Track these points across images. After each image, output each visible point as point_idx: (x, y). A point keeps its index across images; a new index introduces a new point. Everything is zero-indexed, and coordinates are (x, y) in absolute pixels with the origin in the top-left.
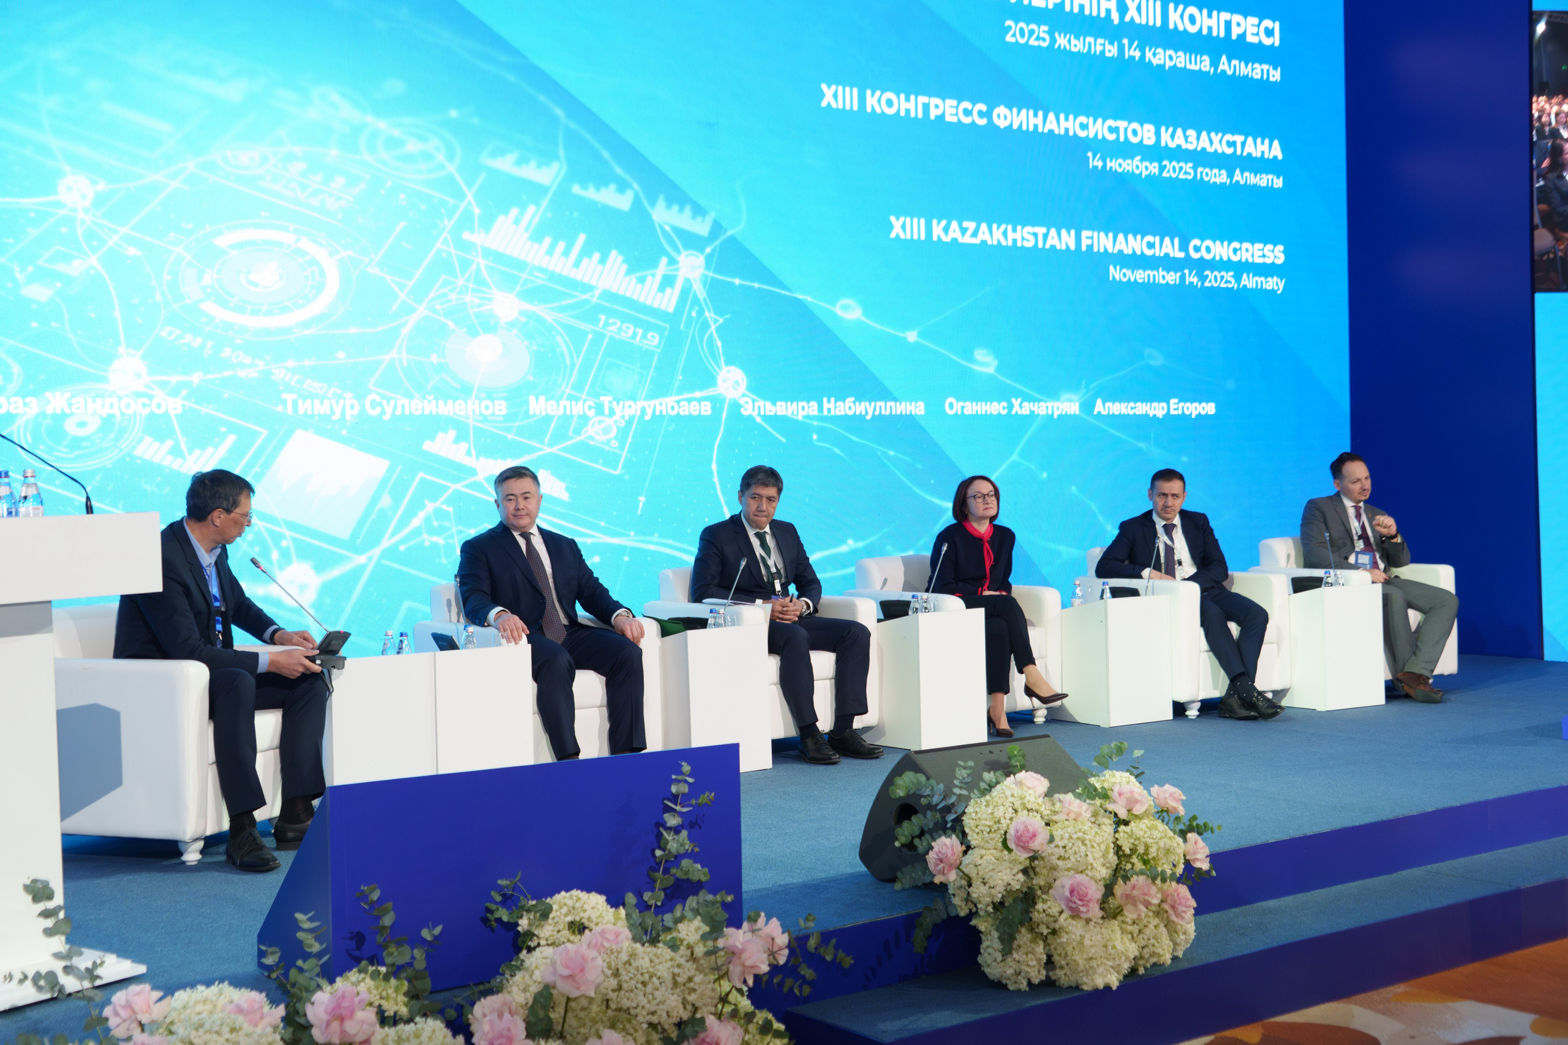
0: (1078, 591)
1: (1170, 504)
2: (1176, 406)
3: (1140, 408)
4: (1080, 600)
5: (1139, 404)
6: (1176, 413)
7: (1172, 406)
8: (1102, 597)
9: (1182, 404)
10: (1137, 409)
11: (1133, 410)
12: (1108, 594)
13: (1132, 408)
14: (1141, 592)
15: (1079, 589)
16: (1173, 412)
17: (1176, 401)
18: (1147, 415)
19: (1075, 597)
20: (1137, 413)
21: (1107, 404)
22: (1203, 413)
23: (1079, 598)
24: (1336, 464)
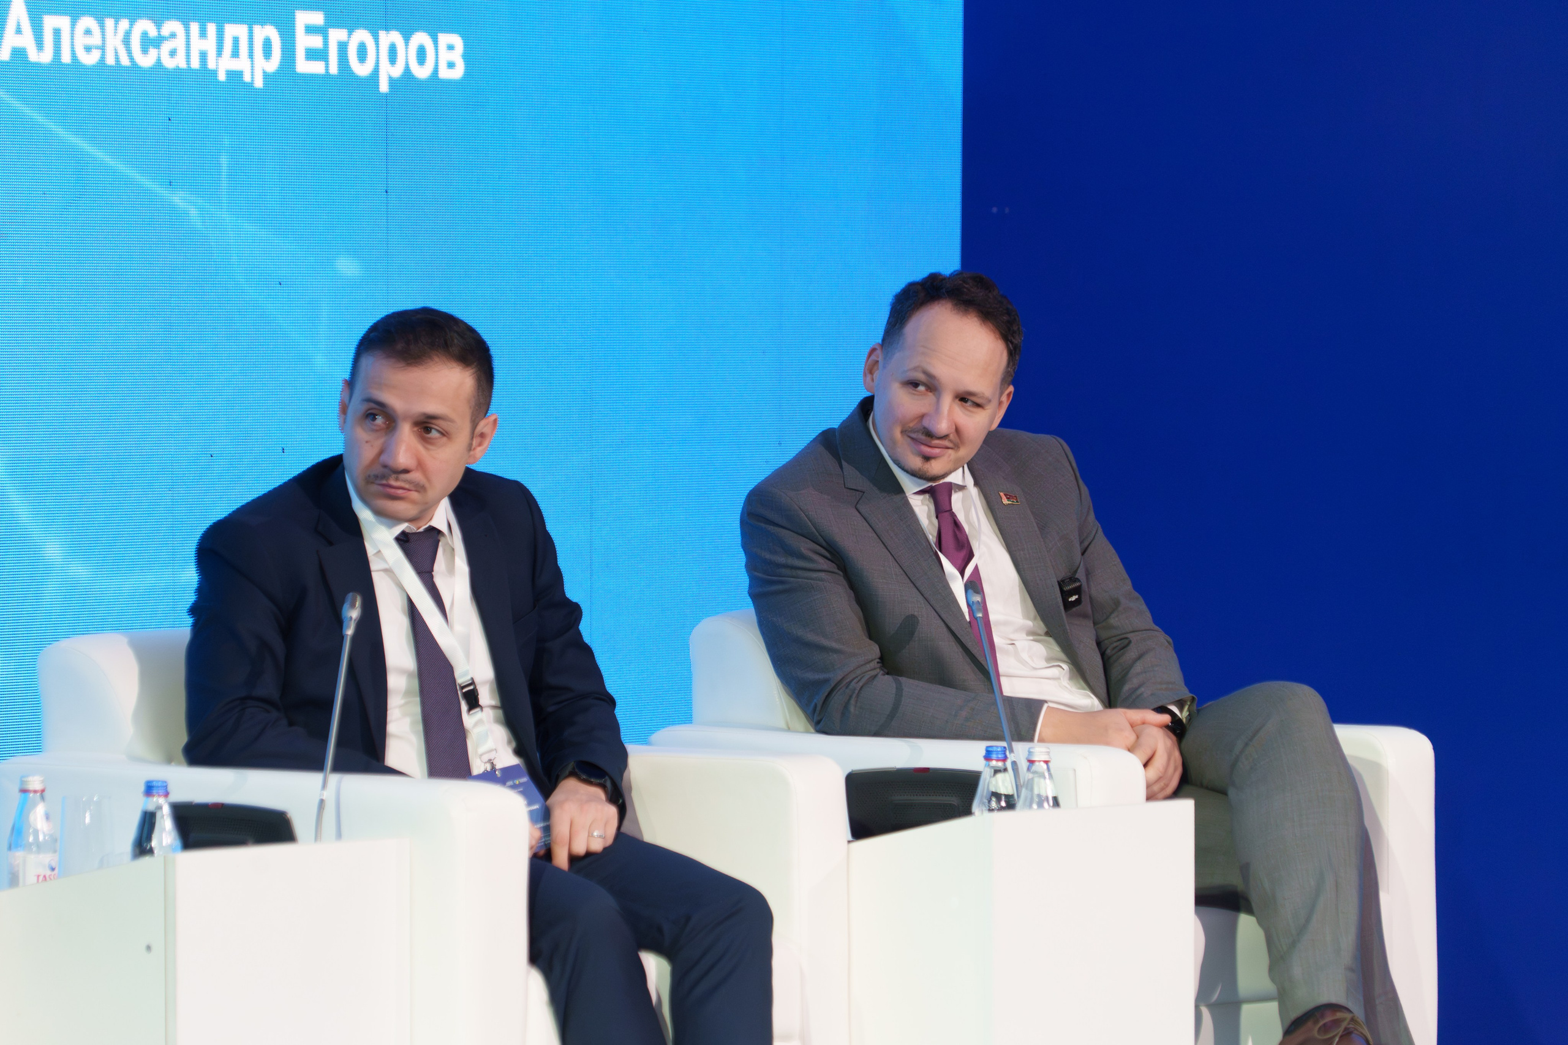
0: (38, 816)
1: (403, 458)
2: (316, 42)
3: (179, 43)
4: (47, 858)
5: (172, 26)
6: (316, 68)
7: (304, 41)
8: (142, 847)
9: (337, 35)
10: (166, 47)
11: (153, 53)
12: (166, 832)
13: (148, 43)
14: (301, 824)
15: (40, 810)
16: (304, 66)
17: (317, 18)
18: (206, 74)
19: (28, 847)
20: (169, 63)
21: (50, 22)
22: (422, 73)
23: (40, 847)
24: (901, 305)
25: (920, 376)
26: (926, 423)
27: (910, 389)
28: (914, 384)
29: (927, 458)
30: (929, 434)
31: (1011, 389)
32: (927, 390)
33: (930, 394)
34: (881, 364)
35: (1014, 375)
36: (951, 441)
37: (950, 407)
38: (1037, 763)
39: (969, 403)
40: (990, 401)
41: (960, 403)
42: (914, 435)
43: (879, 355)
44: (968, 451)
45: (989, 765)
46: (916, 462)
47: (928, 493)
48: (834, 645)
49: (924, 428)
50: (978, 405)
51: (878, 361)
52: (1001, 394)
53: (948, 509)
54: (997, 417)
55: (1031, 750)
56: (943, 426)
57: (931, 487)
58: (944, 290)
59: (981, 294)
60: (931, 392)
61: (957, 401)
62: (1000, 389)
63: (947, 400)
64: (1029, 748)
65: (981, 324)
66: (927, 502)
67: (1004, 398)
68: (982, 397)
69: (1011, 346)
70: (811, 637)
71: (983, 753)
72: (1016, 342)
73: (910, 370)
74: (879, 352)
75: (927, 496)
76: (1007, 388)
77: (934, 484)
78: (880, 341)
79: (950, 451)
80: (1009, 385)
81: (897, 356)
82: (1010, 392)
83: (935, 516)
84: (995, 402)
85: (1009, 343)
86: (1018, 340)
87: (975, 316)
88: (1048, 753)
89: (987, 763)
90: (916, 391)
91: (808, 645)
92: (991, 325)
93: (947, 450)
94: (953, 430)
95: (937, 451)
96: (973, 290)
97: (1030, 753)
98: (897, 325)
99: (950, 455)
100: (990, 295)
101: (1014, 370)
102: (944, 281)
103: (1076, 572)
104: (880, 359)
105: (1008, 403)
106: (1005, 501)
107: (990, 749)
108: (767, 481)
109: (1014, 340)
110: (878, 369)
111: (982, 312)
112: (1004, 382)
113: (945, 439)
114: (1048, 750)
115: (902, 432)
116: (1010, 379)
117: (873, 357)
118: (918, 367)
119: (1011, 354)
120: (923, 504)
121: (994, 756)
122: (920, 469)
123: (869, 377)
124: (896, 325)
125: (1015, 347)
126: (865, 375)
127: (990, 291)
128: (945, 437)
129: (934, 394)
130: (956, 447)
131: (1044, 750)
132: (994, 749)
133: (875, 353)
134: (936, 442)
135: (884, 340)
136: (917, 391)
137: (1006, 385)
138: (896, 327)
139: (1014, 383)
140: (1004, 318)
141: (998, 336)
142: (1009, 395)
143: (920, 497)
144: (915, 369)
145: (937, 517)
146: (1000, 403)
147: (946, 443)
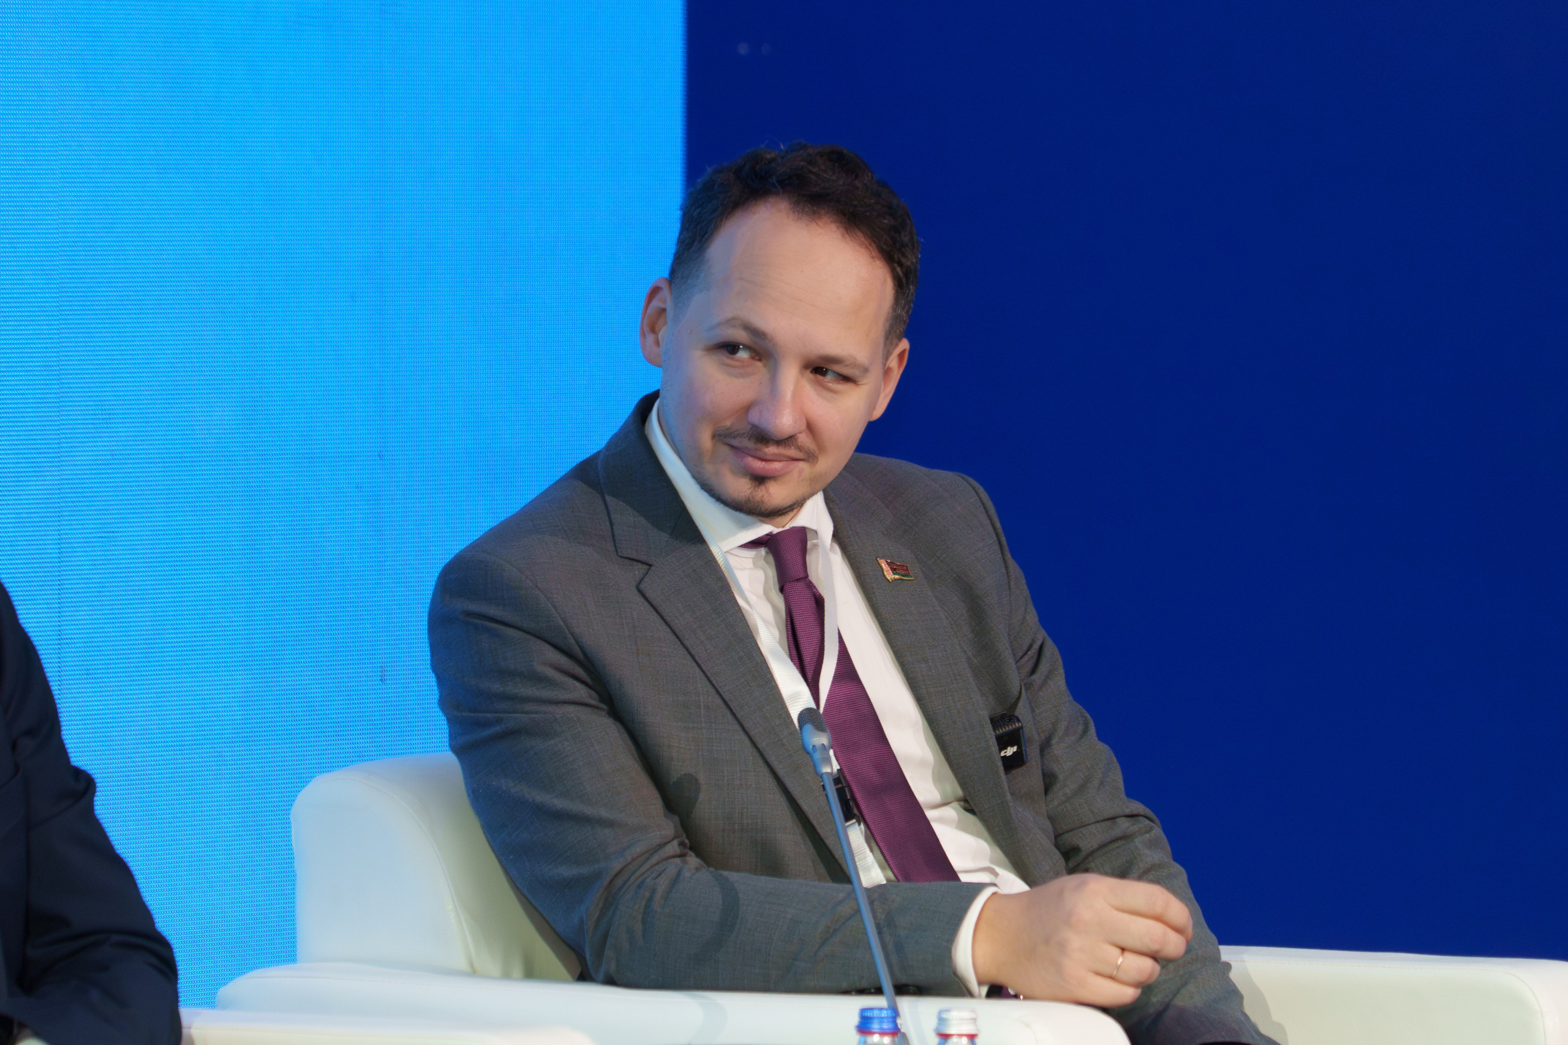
24: (698, 210)
25: (740, 336)
26: (754, 417)
27: (724, 357)
28: (731, 348)
29: (760, 479)
30: (762, 437)
31: (905, 345)
32: (752, 358)
33: (759, 364)
34: (670, 313)
35: (908, 321)
36: (799, 448)
37: (797, 385)
38: (954, 1039)
39: (829, 377)
40: (866, 370)
41: (811, 376)
42: (736, 442)
43: (665, 298)
44: (831, 464)
45: (865, 1042)
46: (740, 487)
47: (765, 547)
48: (604, 813)
49: (754, 427)
50: (846, 379)
51: (664, 310)
52: (887, 356)
53: (802, 575)
54: (882, 396)
55: (944, 1016)
56: (785, 421)
57: (770, 536)
58: (774, 179)
59: (841, 183)
60: (760, 360)
61: (809, 374)
62: (885, 345)
63: (790, 376)
64: (940, 1012)
65: (843, 236)
66: (762, 563)
67: (893, 362)
68: (855, 365)
69: (898, 269)
70: (559, 803)
71: (855, 1020)
72: (909, 263)
73: (719, 324)
74: (665, 293)
75: (763, 551)
76: (897, 345)
77: (776, 530)
78: (666, 274)
79: (801, 464)
80: (900, 340)
81: (697, 300)
82: (904, 351)
83: (777, 587)
84: (876, 373)
85: (896, 265)
86: (911, 259)
87: (834, 222)
88: (975, 1020)
89: (863, 1039)
90: (732, 359)
91: (560, 816)
92: (860, 234)
93: (796, 463)
94: (804, 427)
95: (777, 466)
96: (825, 175)
97: (941, 1020)
98: (696, 244)
99: (800, 472)
100: (857, 183)
101: (907, 312)
102: (773, 165)
103: (1014, 705)
104: (669, 306)
105: (901, 371)
106: (890, 575)
107: (869, 1014)
108: (475, 546)
109: (903, 260)
110: (665, 323)
111: (844, 215)
112: (891, 337)
113: (790, 446)
114: (973, 1016)
115: (714, 436)
116: (902, 328)
117: (656, 303)
118: (733, 319)
119: (900, 285)
120: (755, 565)
121: (875, 1026)
122: (748, 500)
123: (650, 338)
124: (693, 242)
125: (907, 274)
126: (643, 334)
127: (856, 177)
128: (788, 441)
129: (765, 366)
130: (810, 457)
131: (966, 1014)
132: (876, 1013)
133: (660, 295)
134: (772, 450)
135: (673, 272)
136: (737, 360)
137: (895, 341)
138: (693, 249)
139: (909, 333)
140: (886, 221)
141: (874, 254)
142: (901, 356)
143: (751, 553)
144: (730, 322)
145: (782, 590)
146: (887, 372)
147: (792, 452)
